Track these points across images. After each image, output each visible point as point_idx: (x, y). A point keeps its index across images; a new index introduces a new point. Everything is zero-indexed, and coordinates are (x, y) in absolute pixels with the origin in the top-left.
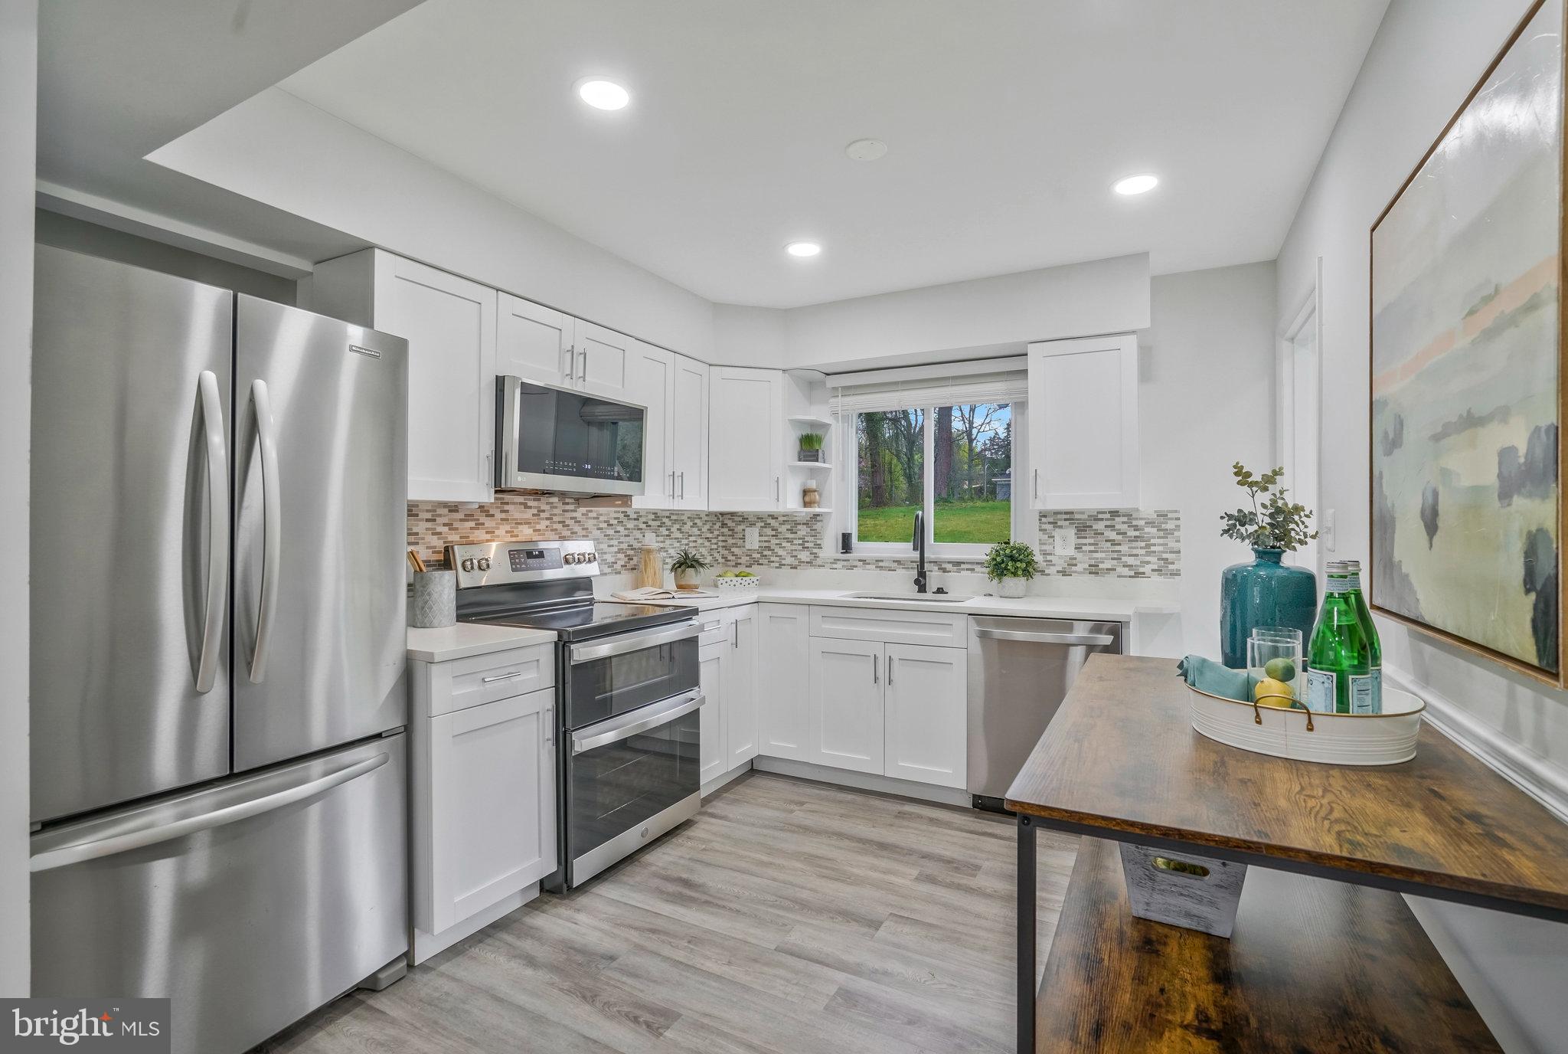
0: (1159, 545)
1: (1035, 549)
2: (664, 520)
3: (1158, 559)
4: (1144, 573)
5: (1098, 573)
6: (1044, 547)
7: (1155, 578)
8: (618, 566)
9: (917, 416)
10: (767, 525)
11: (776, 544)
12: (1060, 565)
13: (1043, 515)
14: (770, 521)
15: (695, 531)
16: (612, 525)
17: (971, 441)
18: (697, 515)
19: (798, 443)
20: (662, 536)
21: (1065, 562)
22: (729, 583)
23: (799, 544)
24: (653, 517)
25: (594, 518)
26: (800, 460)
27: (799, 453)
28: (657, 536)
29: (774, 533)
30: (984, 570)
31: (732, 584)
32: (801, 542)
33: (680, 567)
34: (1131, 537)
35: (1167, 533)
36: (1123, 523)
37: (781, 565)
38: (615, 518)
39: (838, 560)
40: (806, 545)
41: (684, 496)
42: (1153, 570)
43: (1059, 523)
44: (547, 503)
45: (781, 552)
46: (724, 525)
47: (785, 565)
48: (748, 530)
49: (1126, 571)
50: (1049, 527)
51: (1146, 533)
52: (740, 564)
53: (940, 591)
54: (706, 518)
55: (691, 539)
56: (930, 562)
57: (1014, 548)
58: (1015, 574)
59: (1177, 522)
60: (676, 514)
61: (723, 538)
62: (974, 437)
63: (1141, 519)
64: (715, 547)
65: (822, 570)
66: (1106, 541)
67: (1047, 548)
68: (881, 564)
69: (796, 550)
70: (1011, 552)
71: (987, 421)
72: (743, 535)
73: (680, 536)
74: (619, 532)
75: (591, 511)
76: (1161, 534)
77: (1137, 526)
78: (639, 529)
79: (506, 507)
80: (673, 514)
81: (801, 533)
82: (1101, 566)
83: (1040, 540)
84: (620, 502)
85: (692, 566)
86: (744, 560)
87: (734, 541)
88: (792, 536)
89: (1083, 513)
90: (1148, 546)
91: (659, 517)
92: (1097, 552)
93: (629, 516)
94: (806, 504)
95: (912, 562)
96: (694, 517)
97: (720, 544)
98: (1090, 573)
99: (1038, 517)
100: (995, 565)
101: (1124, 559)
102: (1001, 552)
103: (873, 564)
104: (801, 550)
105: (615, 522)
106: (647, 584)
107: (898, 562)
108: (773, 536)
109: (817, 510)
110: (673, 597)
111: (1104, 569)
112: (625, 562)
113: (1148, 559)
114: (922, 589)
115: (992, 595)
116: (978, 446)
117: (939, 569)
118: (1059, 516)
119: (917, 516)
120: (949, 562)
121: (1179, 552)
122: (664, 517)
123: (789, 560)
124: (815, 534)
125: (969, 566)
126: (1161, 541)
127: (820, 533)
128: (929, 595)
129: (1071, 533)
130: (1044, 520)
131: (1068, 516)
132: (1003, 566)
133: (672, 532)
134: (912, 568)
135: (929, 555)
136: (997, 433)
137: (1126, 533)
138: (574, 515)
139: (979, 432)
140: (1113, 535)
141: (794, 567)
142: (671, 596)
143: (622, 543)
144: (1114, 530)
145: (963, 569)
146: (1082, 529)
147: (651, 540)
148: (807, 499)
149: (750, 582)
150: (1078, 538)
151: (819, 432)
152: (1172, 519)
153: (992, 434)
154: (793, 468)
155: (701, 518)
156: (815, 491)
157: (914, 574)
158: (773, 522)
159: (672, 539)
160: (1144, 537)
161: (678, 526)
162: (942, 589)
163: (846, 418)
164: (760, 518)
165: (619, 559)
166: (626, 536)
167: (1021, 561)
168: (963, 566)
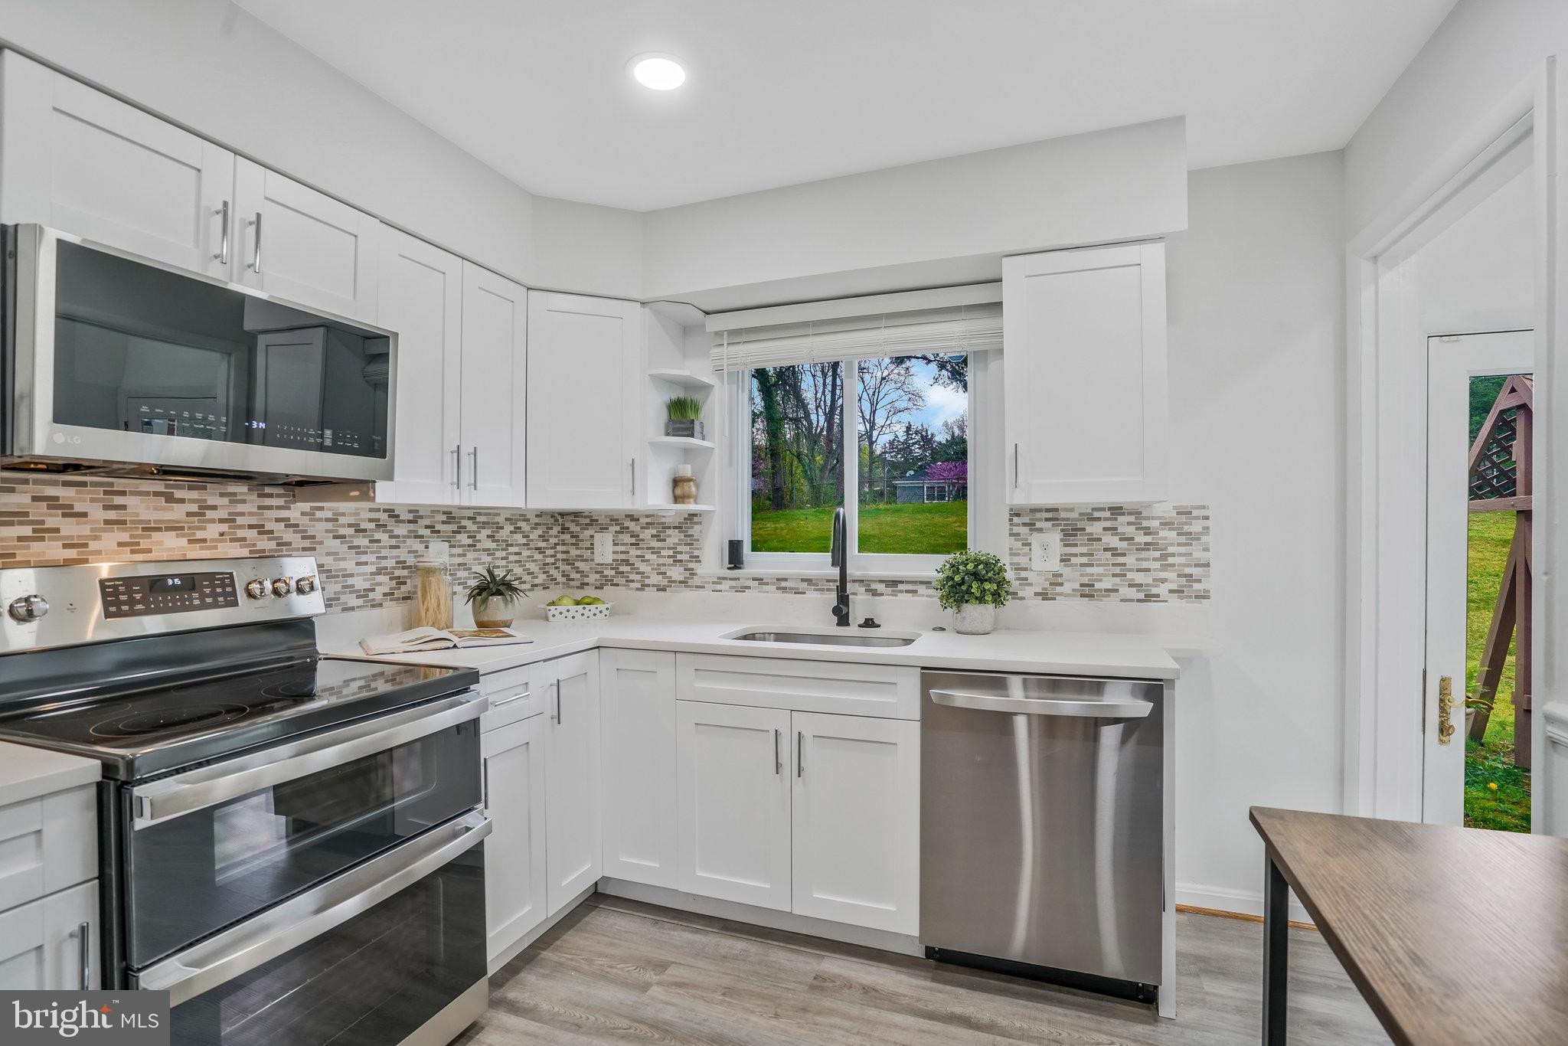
0: (1180, 555)
1: (1005, 560)
2: (464, 523)
3: (1179, 576)
4: (1158, 596)
5: (1093, 596)
6: (1016, 559)
7: (1174, 602)
8: (377, 595)
9: (818, 415)
10: (624, 529)
11: (637, 556)
12: (1039, 583)
13: (1015, 513)
14: (627, 523)
15: (519, 538)
16: (365, 531)
17: (871, 443)
18: (521, 515)
19: (665, 411)
20: (460, 546)
21: (1046, 580)
22: (565, 613)
23: (669, 557)
24: (444, 518)
25: (327, 520)
26: (667, 434)
27: (667, 426)
28: (451, 546)
29: (633, 540)
30: (931, 592)
31: (569, 615)
32: (671, 553)
33: (479, 594)
34: (1140, 544)
35: (1191, 538)
36: (1129, 524)
37: (644, 586)
38: (370, 520)
39: (724, 579)
40: (679, 557)
41: (478, 485)
42: (1171, 591)
43: (1039, 525)
44: (222, 495)
45: (643, 567)
46: (564, 530)
47: (648, 585)
48: (597, 536)
49: (1132, 593)
50: (1024, 530)
51: (1161, 539)
52: (587, 584)
53: (869, 623)
54: (537, 520)
55: (511, 549)
56: (854, 581)
57: (978, 562)
58: (981, 600)
59: (1206, 523)
60: (485, 514)
61: (564, 548)
62: (874, 439)
63: (1154, 518)
64: (552, 560)
65: (701, 592)
66: (1105, 550)
67: (1022, 561)
68: (783, 584)
69: (664, 565)
70: (976, 566)
71: (888, 422)
72: (592, 544)
73: (493, 545)
74: (379, 541)
75: (322, 509)
76: (1183, 539)
77: (1149, 528)
78: (416, 537)
79: (118, 500)
80: (480, 514)
81: (670, 541)
82: (1098, 586)
83: (1011, 549)
84: (357, 493)
85: (499, 593)
86: (593, 578)
87: (578, 552)
88: (660, 544)
89: (1072, 510)
90: (1164, 557)
91: (454, 518)
92: (1092, 565)
93: (398, 516)
94: (677, 499)
95: (828, 581)
96: (517, 518)
97: (560, 556)
98: (1082, 596)
99: (1008, 516)
100: (952, 586)
101: (1130, 575)
102: (961, 567)
103: (773, 584)
104: (672, 565)
105: (372, 525)
106: (424, 622)
107: (808, 581)
108: (632, 544)
109: (692, 507)
110: (455, 646)
111: (1100, 590)
112: (391, 589)
113: (1162, 575)
114: (843, 620)
115: (944, 630)
116: (878, 451)
117: (866, 590)
118: (1038, 515)
119: (837, 516)
120: (881, 581)
121: (1208, 565)
122: (463, 518)
123: (655, 579)
124: (691, 541)
125: (910, 587)
126: (1182, 550)
127: (698, 540)
128: (853, 630)
129: (1054, 538)
130: (1016, 520)
131: (1050, 515)
132: (964, 588)
133: (480, 541)
134: (828, 590)
135: (851, 571)
136: (896, 437)
137: (1132, 539)
138: (284, 514)
139: (879, 435)
140: (1113, 541)
141: (662, 589)
142: (451, 645)
143: (385, 558)
144: (1116, 534)
145: (901, 591)
146: (1071, 533)
147: (438, 554)
148: (679, 491)
149: (597, 612)
150: (1065, 545)
151: (697, 396)
152: (1197, 518)
153: (891, 437)
154: (655, 446)
155: (528, 520)
156: (690, 480)
157: (832, 599)
158: (632, 525)
159: (479, 550)
160: (1157, 544)
161: (489, 532)
162: (872, 620)
163: (734, 377)
164: (614, 520)
165: (380, 584)
166: (392, 547)
167: (990, 580)
168: (901, 587)
